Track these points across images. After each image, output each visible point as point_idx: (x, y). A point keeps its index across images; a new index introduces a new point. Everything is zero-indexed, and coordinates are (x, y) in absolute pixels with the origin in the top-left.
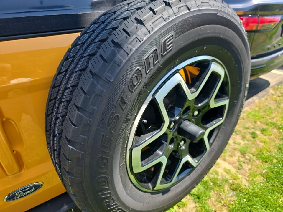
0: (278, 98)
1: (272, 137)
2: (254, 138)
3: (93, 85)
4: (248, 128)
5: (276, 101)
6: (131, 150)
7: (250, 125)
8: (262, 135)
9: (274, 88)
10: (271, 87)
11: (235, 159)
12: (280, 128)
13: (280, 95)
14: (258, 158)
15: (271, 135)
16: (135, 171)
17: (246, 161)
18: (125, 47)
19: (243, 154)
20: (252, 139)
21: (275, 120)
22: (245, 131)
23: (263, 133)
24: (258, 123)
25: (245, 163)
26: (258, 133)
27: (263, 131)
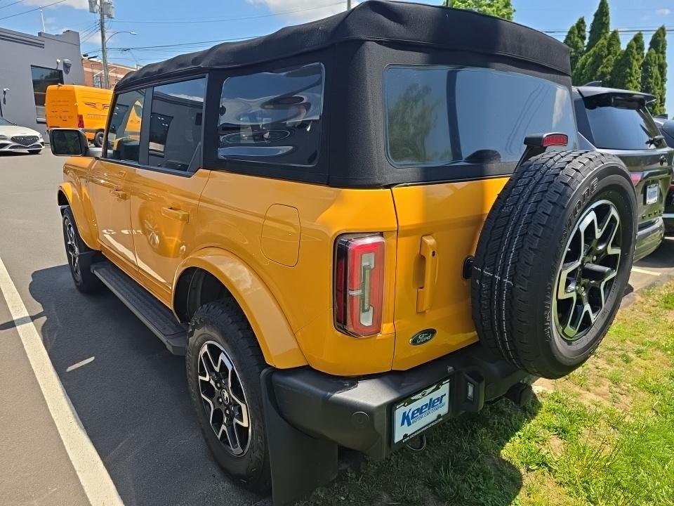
0: (653, 309)
1: (655, 362)
2: (627, 362)
3: (553, 210)
4: (613, 349)
5: (650, 313)
6: (560, 273)
7: (615, 345)
8: (639, 359)
9: (641, 292)
10: (637, 292)
11: (605, 389)
12: (666, 350)
13: (655, 303)
14: (641, 390)
15: (654, 359)
16: (559, 298)
17: (623, 392)
18: (571, 186)
19: (616, 382)
20: (624, 364)
21: (655, 338)
22: (611, 353)
23: (640, 357)
24: (628, 342)
25: (622, 395)
26: (632, 355)
27: (639, 352)
